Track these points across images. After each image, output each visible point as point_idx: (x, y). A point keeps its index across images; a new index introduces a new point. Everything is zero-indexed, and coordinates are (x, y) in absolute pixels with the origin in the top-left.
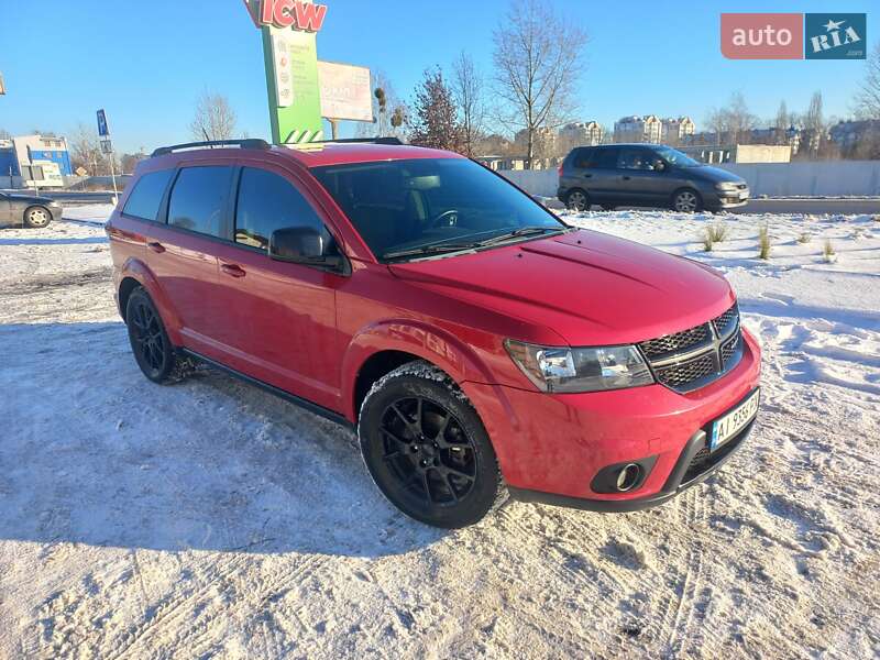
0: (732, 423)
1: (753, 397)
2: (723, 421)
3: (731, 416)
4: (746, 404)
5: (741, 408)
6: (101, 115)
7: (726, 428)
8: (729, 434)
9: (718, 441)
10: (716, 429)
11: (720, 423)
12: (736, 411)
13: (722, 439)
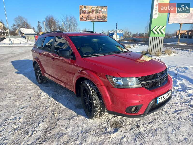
0: (163, 98)
1: (169, 92)
2: (160, 97)
3: (162, 96)
4: (167, 94)
5: (165, 94)
6: (117, 24)
7: (161, 99)
8: (162, 101)
9: (158, 102)
10: (158, 99)
11: (159, 98)
12: (164, 95)
13: (160, 102)
